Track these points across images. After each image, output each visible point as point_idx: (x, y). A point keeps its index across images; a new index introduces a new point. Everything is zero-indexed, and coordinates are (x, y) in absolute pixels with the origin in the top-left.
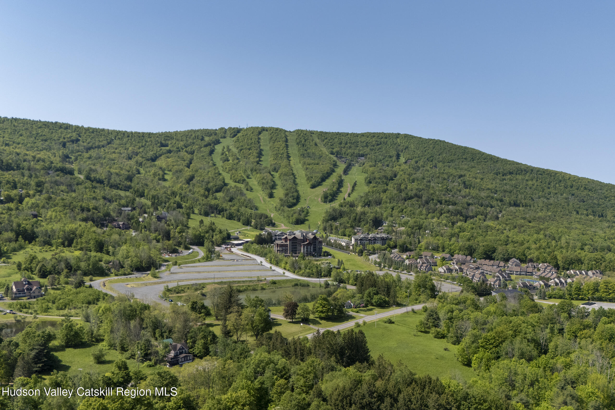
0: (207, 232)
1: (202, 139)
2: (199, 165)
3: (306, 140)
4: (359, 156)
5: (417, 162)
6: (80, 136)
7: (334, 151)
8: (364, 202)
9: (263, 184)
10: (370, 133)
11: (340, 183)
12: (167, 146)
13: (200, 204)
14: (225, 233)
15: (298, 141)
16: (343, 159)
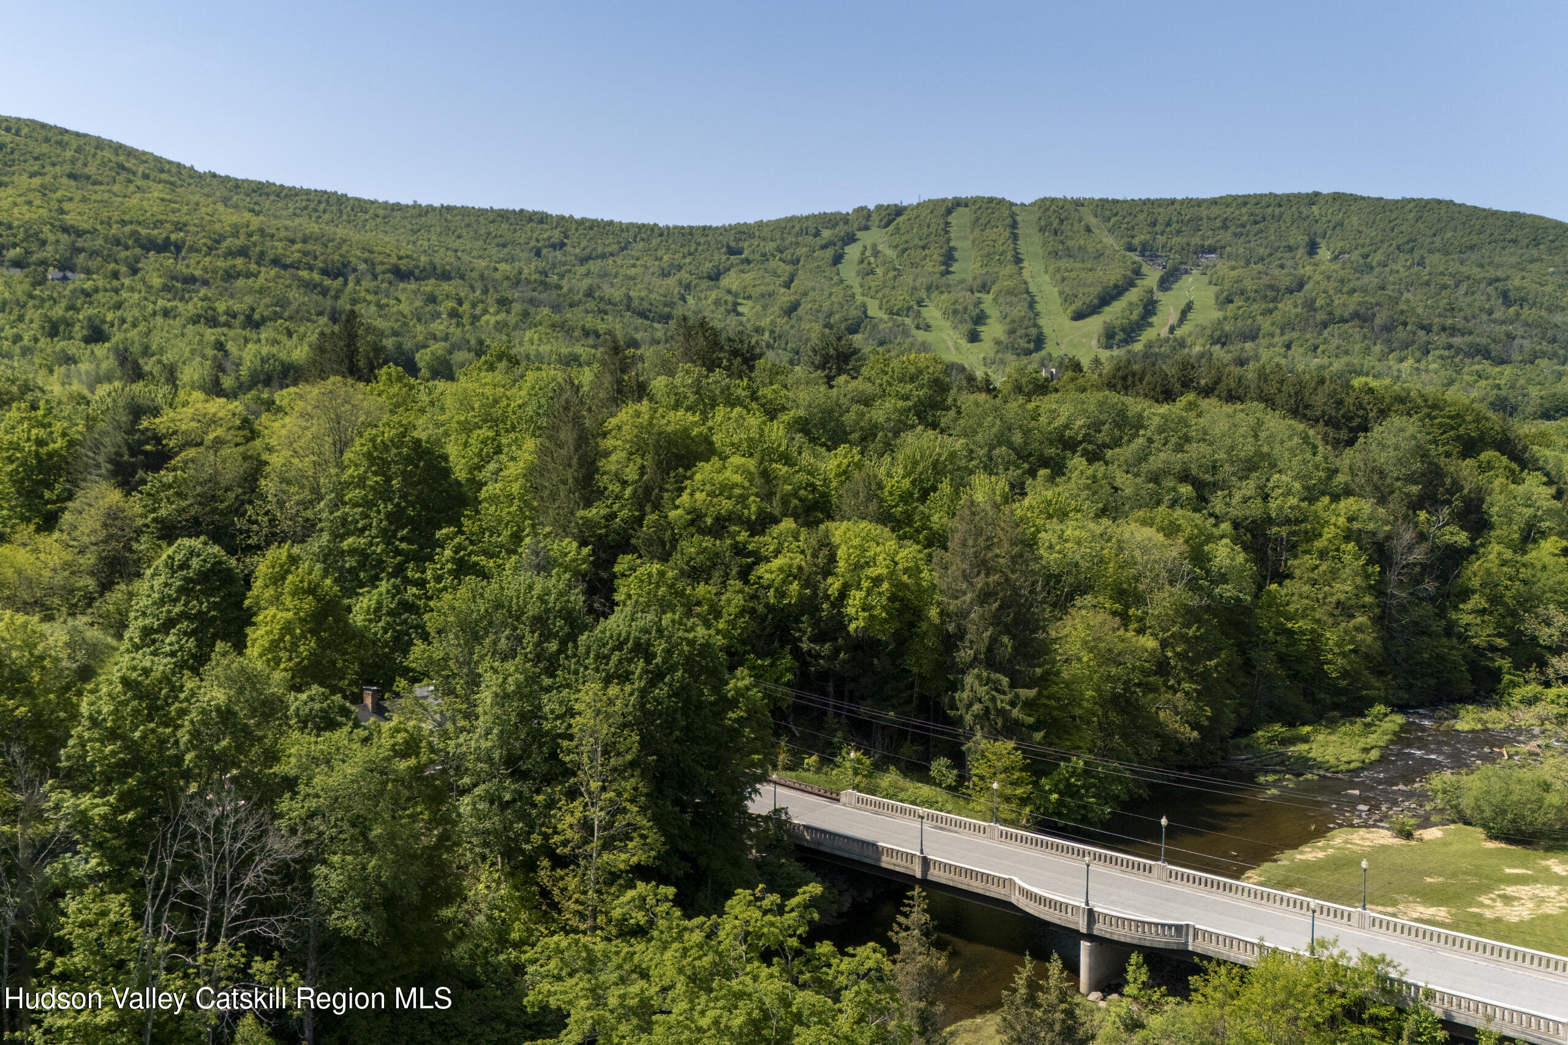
1: (817, 234)
2: (810, 284)
3: (1062, 221)
4: (1203, 252)
5: (1366, 256)
6: (567, 237)
7: (1136, 241)
8: (1211, 336)
9: (955, 313)
10: (1235, 198)
11: (1150, 308)
12: (740, 252)
15: (1043, 223)
16: (1159, 261)
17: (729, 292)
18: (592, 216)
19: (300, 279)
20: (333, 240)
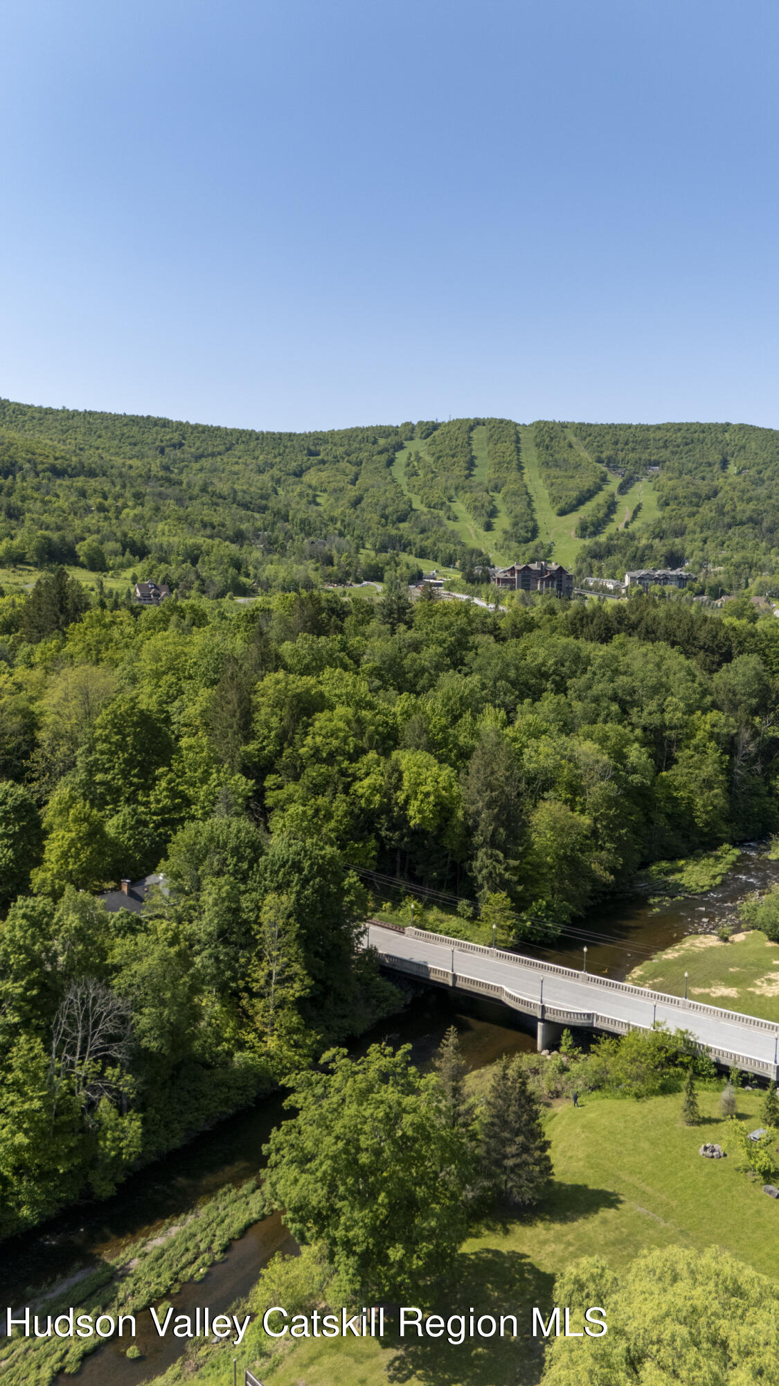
0: (388, 564)
1: (375, 442)
2: (370, 482)
3: (552, 439)
4: (650, 464)
5: (760, 472)
6: (184, 439)
7: (604, 456)
8: (653, 532)
9: (475, 508)
10: (673, 425)
11: (612, 507)
12: (317, 454)
13: (373, 535)
14: (415, 569)
15: (538, 440)
16: (619, 471)
17: (310, 486)
20: (3, 443)
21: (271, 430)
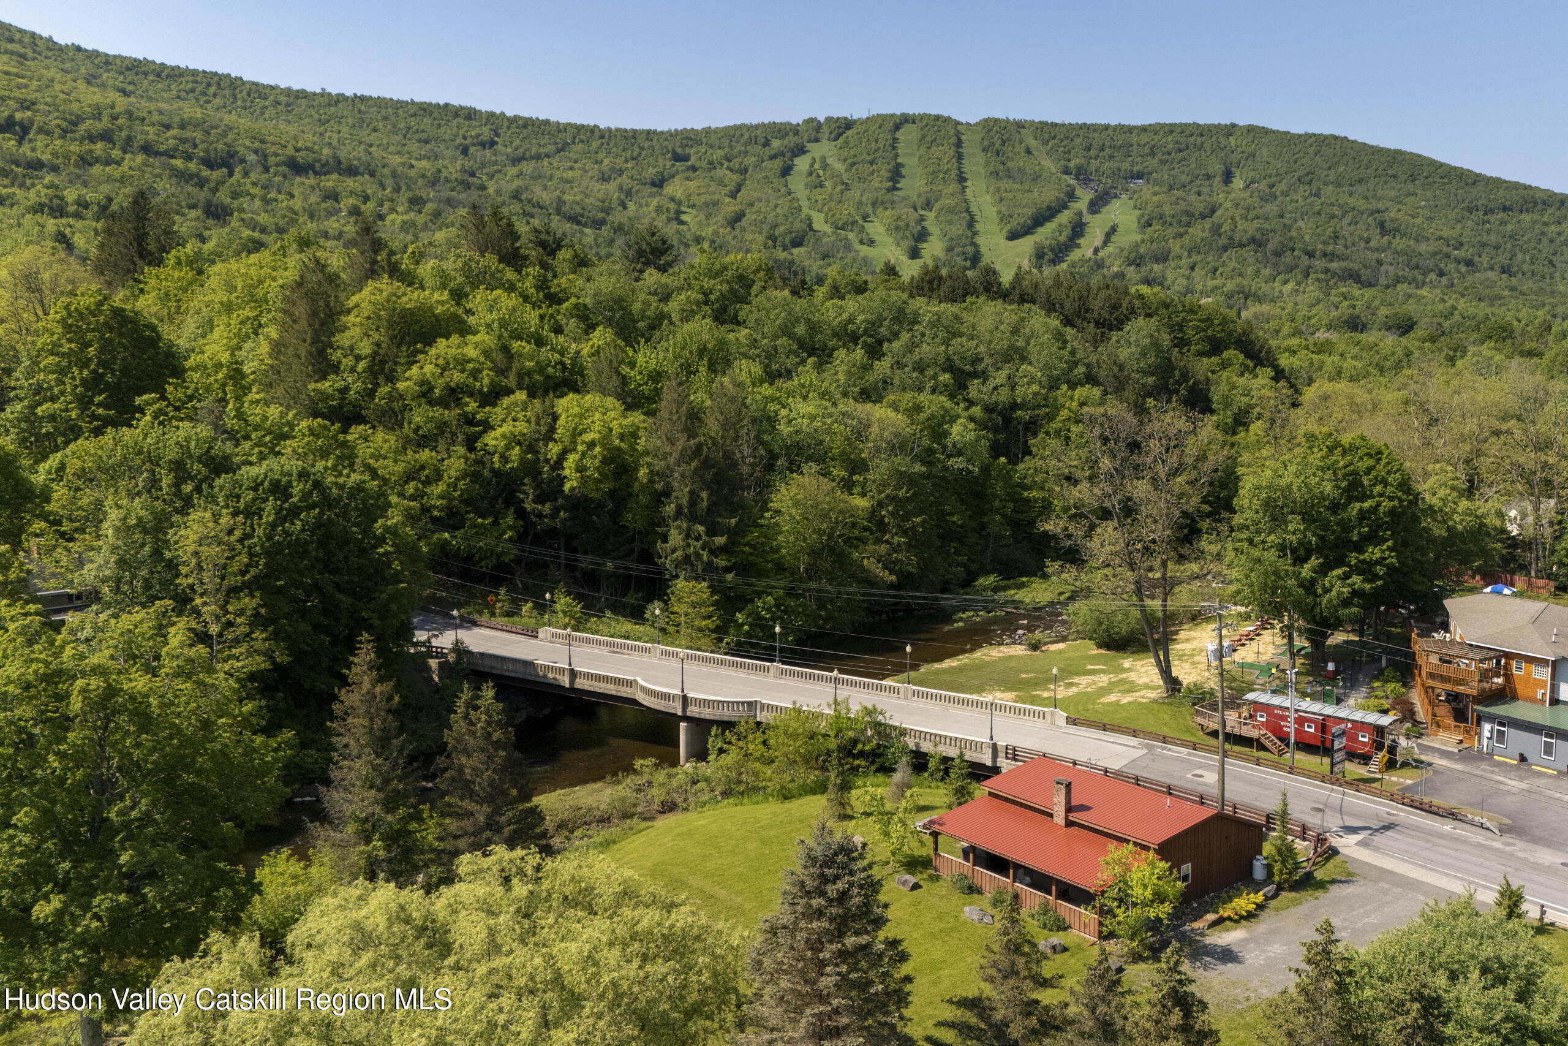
1: (767, 144)
2: (756, 195)
3: (1004, 142)
4: (1132, 177)
5: (1272, 186)
6: (497, 135)
7: (1072, 165)
8: (1128, 258)
9: (897, 228)
11: (1078, 229)
12: (686, 159)
16: (1092, 184)
17: (672, 199)
18: (526, 114)
19: (172, 169)
20: (217, 127)
21: (622, 126)
